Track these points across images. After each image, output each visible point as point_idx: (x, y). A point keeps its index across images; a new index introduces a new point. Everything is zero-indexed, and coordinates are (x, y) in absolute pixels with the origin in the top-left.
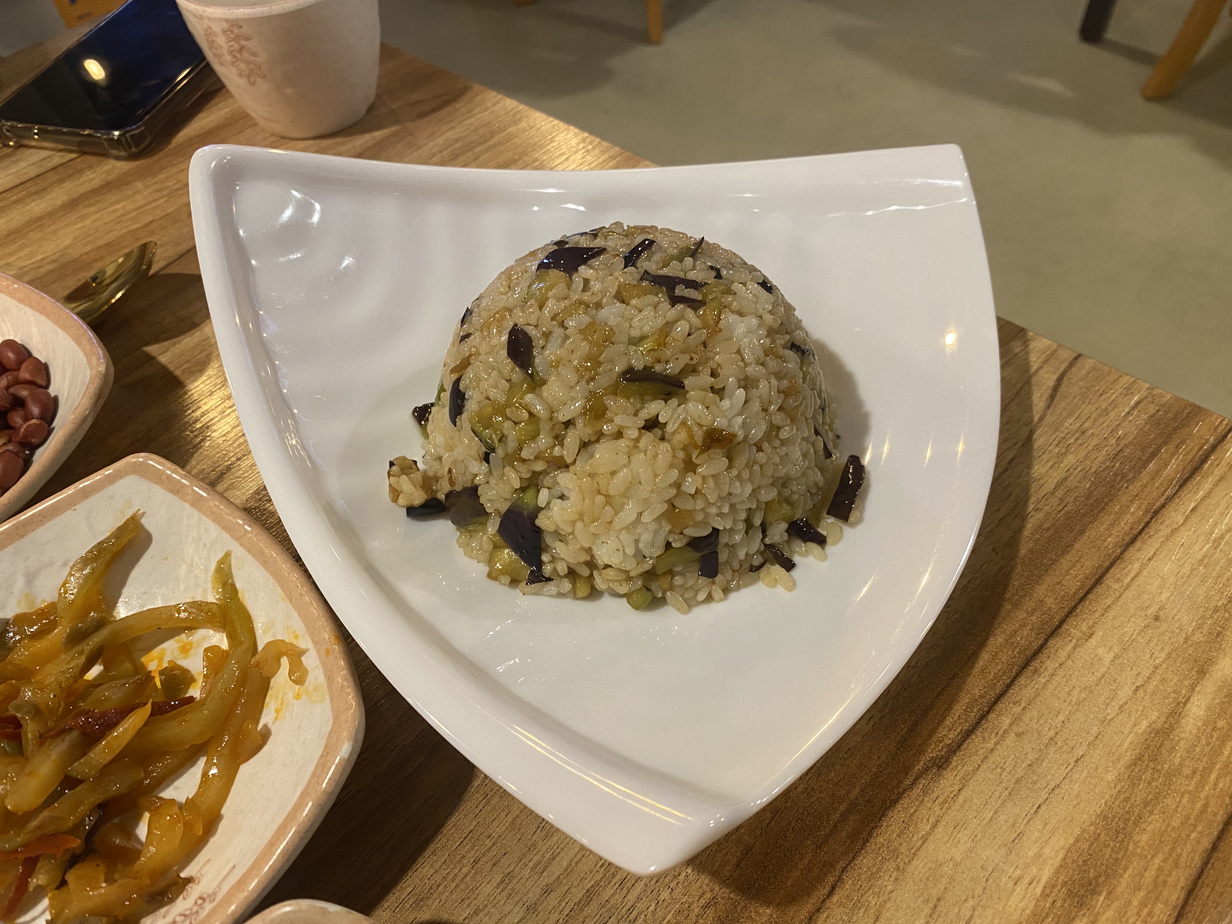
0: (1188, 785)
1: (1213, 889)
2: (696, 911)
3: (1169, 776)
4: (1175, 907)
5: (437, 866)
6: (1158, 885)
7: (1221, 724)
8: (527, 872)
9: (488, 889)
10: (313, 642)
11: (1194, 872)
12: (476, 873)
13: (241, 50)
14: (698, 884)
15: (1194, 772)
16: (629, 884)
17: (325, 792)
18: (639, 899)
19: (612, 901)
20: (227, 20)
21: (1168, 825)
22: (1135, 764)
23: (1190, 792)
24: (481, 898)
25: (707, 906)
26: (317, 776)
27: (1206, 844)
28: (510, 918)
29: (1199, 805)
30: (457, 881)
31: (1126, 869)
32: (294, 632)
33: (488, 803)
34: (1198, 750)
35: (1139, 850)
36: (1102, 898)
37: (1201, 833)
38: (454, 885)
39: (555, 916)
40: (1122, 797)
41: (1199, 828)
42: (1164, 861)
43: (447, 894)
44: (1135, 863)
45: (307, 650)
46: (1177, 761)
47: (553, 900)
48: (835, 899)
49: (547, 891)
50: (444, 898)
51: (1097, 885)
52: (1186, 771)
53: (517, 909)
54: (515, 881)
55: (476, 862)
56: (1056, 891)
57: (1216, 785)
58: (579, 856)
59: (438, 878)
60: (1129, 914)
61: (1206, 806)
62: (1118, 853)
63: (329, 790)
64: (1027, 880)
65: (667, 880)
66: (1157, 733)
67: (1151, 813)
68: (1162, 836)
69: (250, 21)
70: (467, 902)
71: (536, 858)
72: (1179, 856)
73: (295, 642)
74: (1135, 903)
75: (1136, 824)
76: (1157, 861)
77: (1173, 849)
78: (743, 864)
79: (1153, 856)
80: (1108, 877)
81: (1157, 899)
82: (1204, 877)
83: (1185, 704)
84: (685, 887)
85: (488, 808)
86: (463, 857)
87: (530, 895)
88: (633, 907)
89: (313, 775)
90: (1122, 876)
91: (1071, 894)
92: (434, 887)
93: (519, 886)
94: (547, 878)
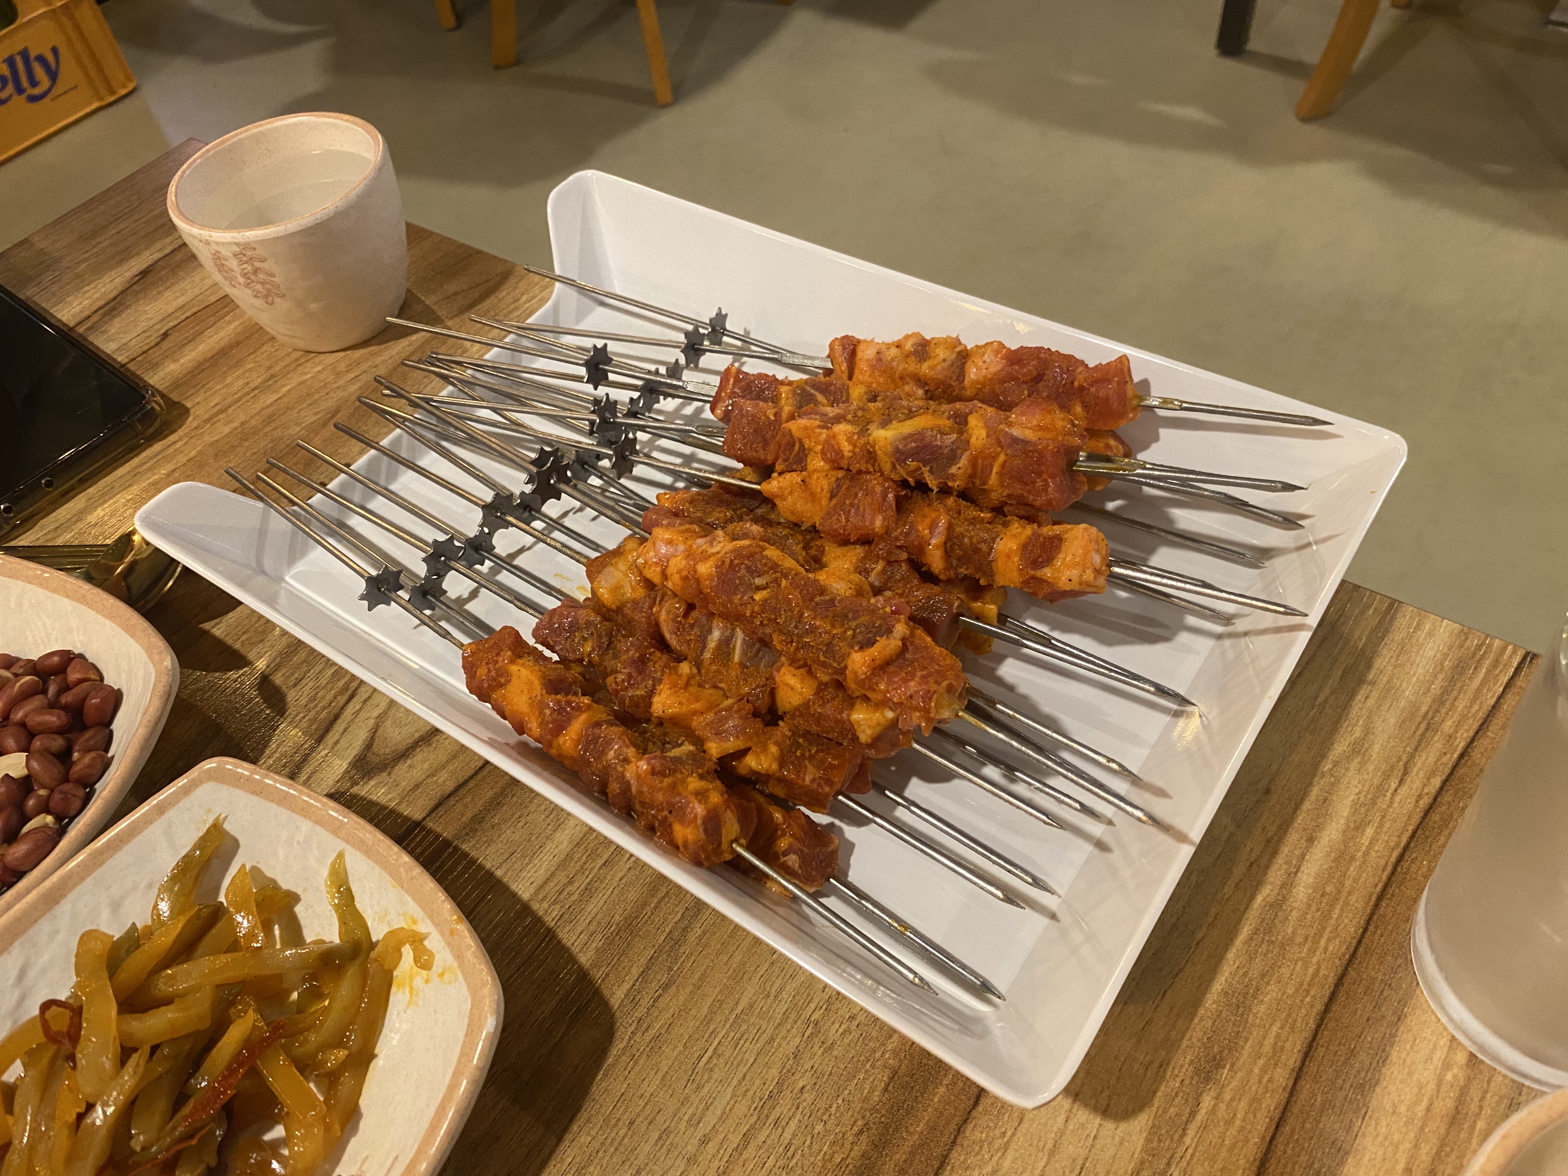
0: (1300, 952)
1: (1327, 1048)
2: (851, 1139)
3: (1283, 946)
4: (1293, 1070)
5: (593, 1133)
6: (1278, 1050)
7: (1329, 889)
8: (683, 1126)
9: (647, 1148)
10: (434, 924)
11: (1307, 1034)
12: (634, 1134)
13: (256, 271)
14: (850, 1113)
15: (1306, 939)
16: (784, 1123)
17: (477, 1068)
18: (794, 1135)
19: (769, 1142)
20: (237, 244)
21: (1283, 994)
22: (1251, 939)
23: (1302, 959)
24: (641, 1157)
25: (861, 1132)
26: (465, 1054)
27: (1319, 1006)
28: (671, 1172)
29: (1311, 971)
30: (616, 1143)
31: (1247, 1040)
32: (412, 917)
33: (636, 1063)
34: (1309, 916)
35: (1258, 1021)
36: (1226, 1071)
37: (1313, 997)
38: (613, 1149)
39: (715, 1164)
40: (1241, 972)
41: (1312, 993)
42: (1282, 1028)
43: (607, 1158)
44: (1255, 1034)
45: (429, 934)
46: (1290, 930)
47: (711, 1148)
48: (980, 1108)
49: (704, 1141)
50: (605, 1162)
51: (1222, 1059)
52: (1299, 939)
53: (678, 1162)
54: (672, 1136)
55: (631, 1123)
56: (1184, 1070)
57: (1326, 949)
58: (732, 1102)
59: (596, 1145)
60: (1252, 1081)
61: (1318, 970)
62: (1239, 1026)
63: (481, 1065)
64: (1157, 1065)
65: (820, 1114)
66: (1271, 905)
67: (1268, 983)
68: (1278, 1005)
69: (263, 242)
70: (628, 1164)
71: (690, 1112)
72: (1295, 1021)
73: (414, 927)
74: (1256, 1071)
75: (1254, 997)
76: (1275, 1029)
77: (1289, 1015)
78: (890, 1088)
79: (1271, 1025)
80: (1230, 1050)
81: (1276, 1065)
82: (1319, 1036)
83: (1296, 873)
84: (837, 1118)
85: (637, 1068)
86: (619, 1120)
87: (689, 1147)
88: (790, 1144)
89: (462, 1054)
90: (1243, 1048)
91: (1197, 1071)
92: (594, 1154)
93: (677, 1140)
94: (703, 1129)
